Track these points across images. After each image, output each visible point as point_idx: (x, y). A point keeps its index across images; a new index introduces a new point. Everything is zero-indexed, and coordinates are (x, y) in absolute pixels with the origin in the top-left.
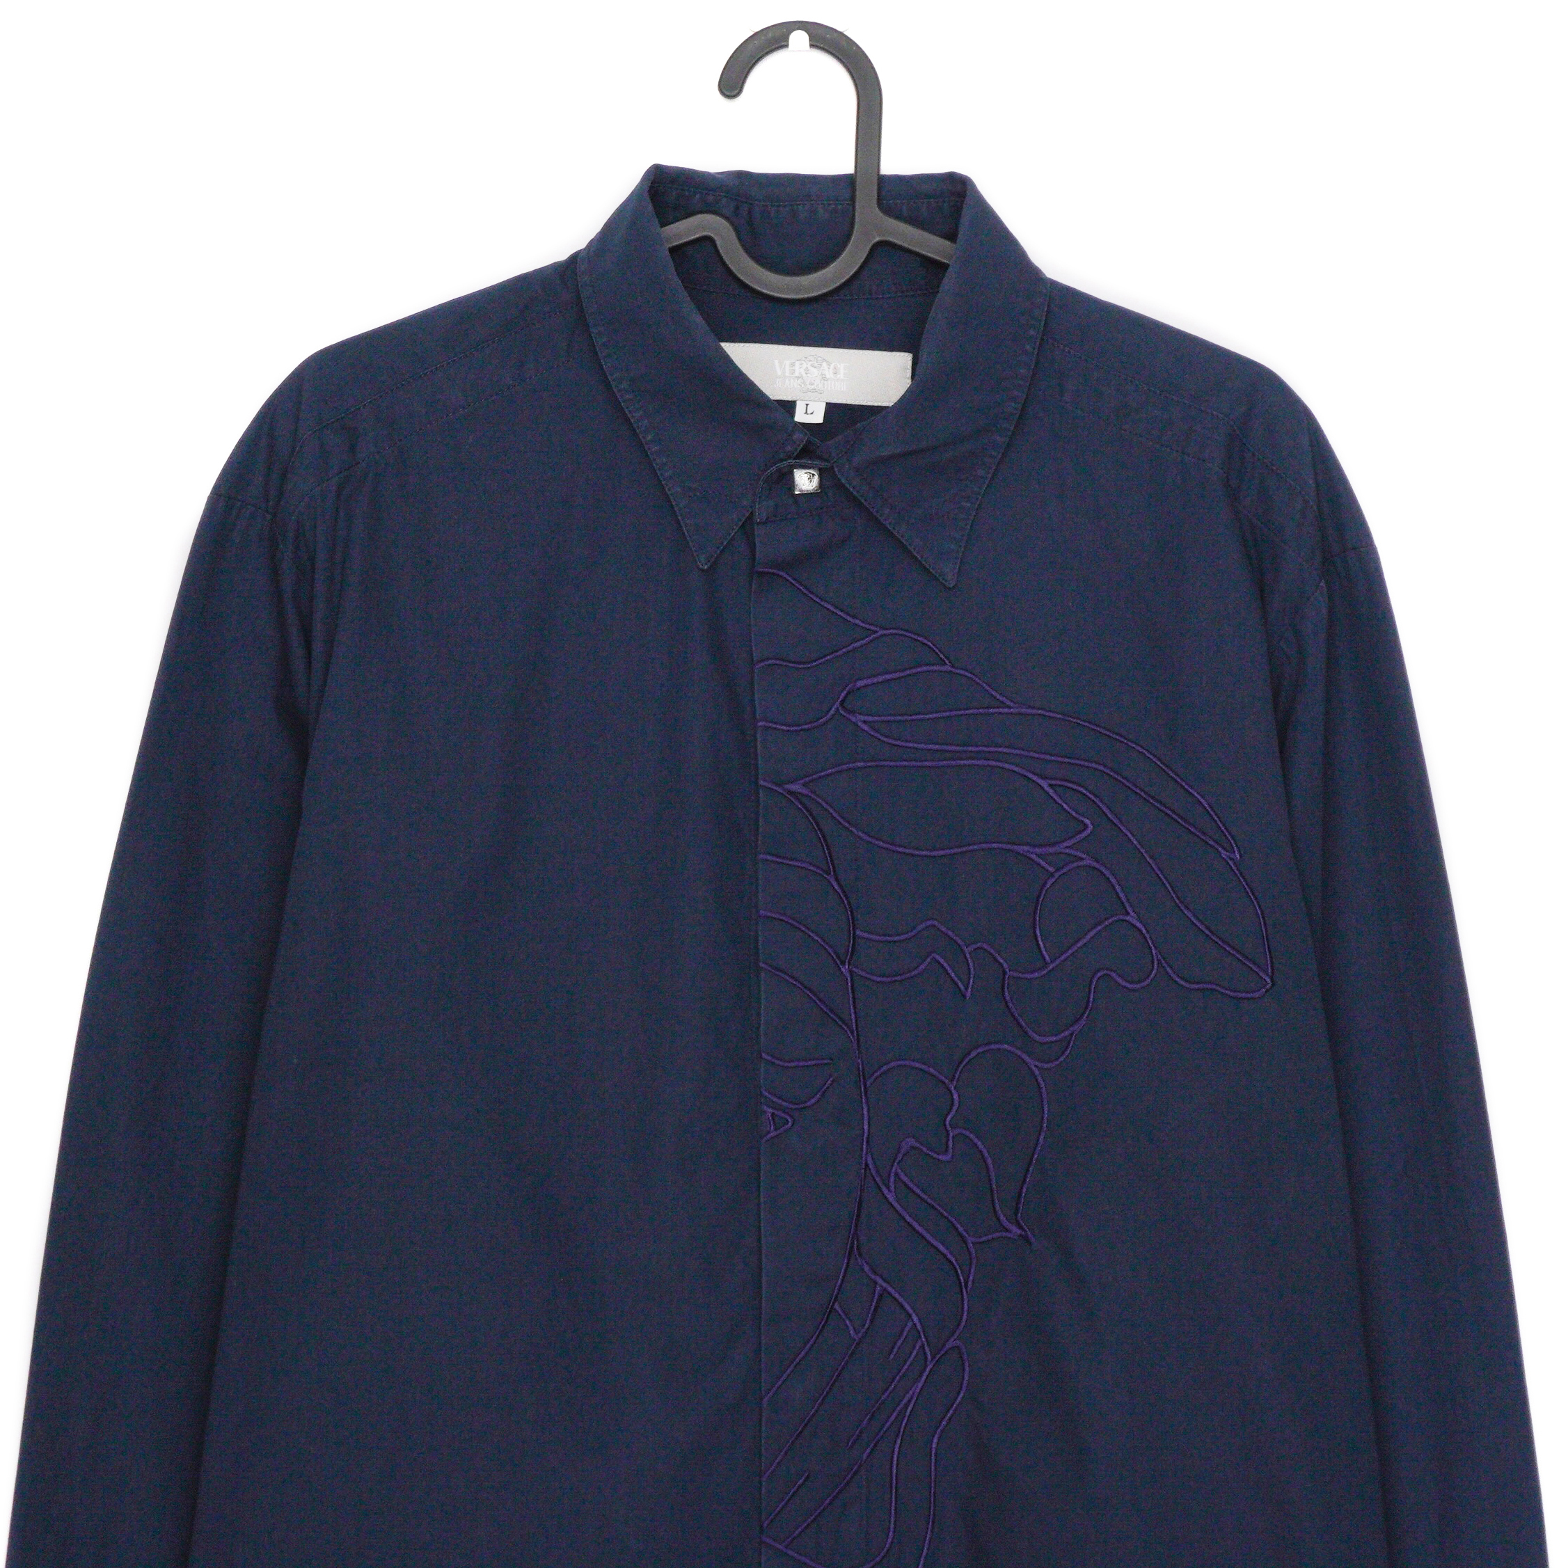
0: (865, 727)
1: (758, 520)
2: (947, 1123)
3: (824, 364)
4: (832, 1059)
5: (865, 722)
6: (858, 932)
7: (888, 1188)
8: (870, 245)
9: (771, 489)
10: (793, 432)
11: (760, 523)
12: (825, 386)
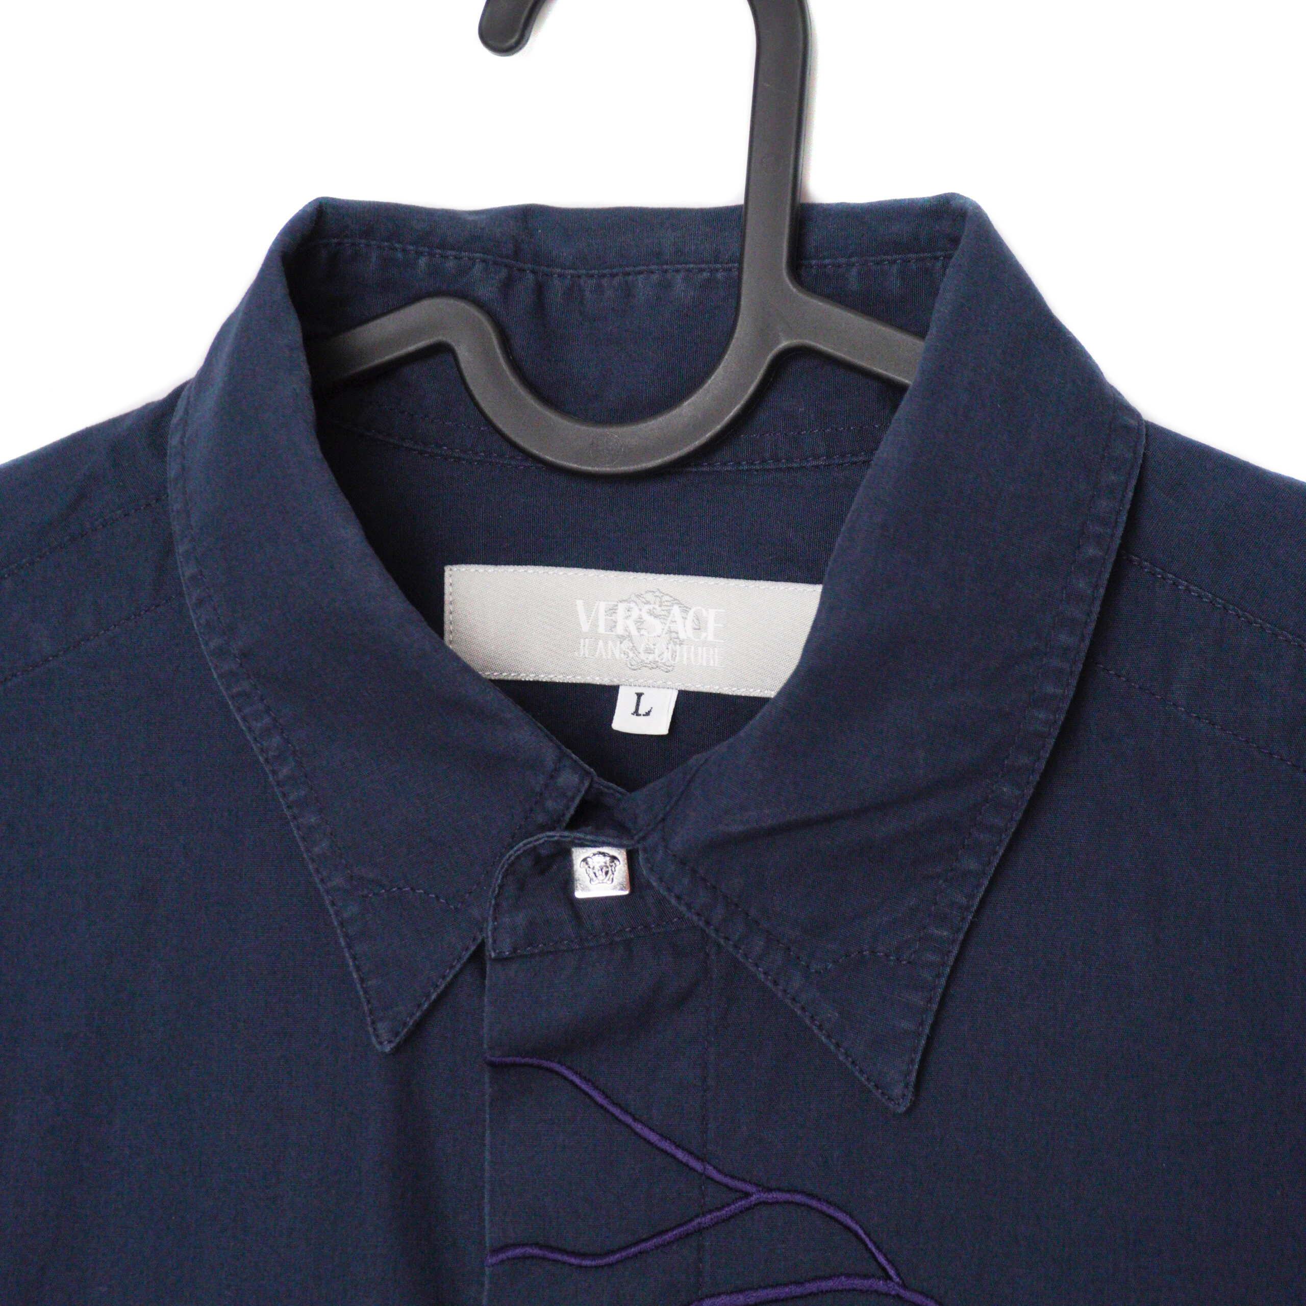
3: (676, 609)
8: (769, 357)
9: (522, 886)
10: (556, 771)
11: (496, 960)
12: (678, 659)
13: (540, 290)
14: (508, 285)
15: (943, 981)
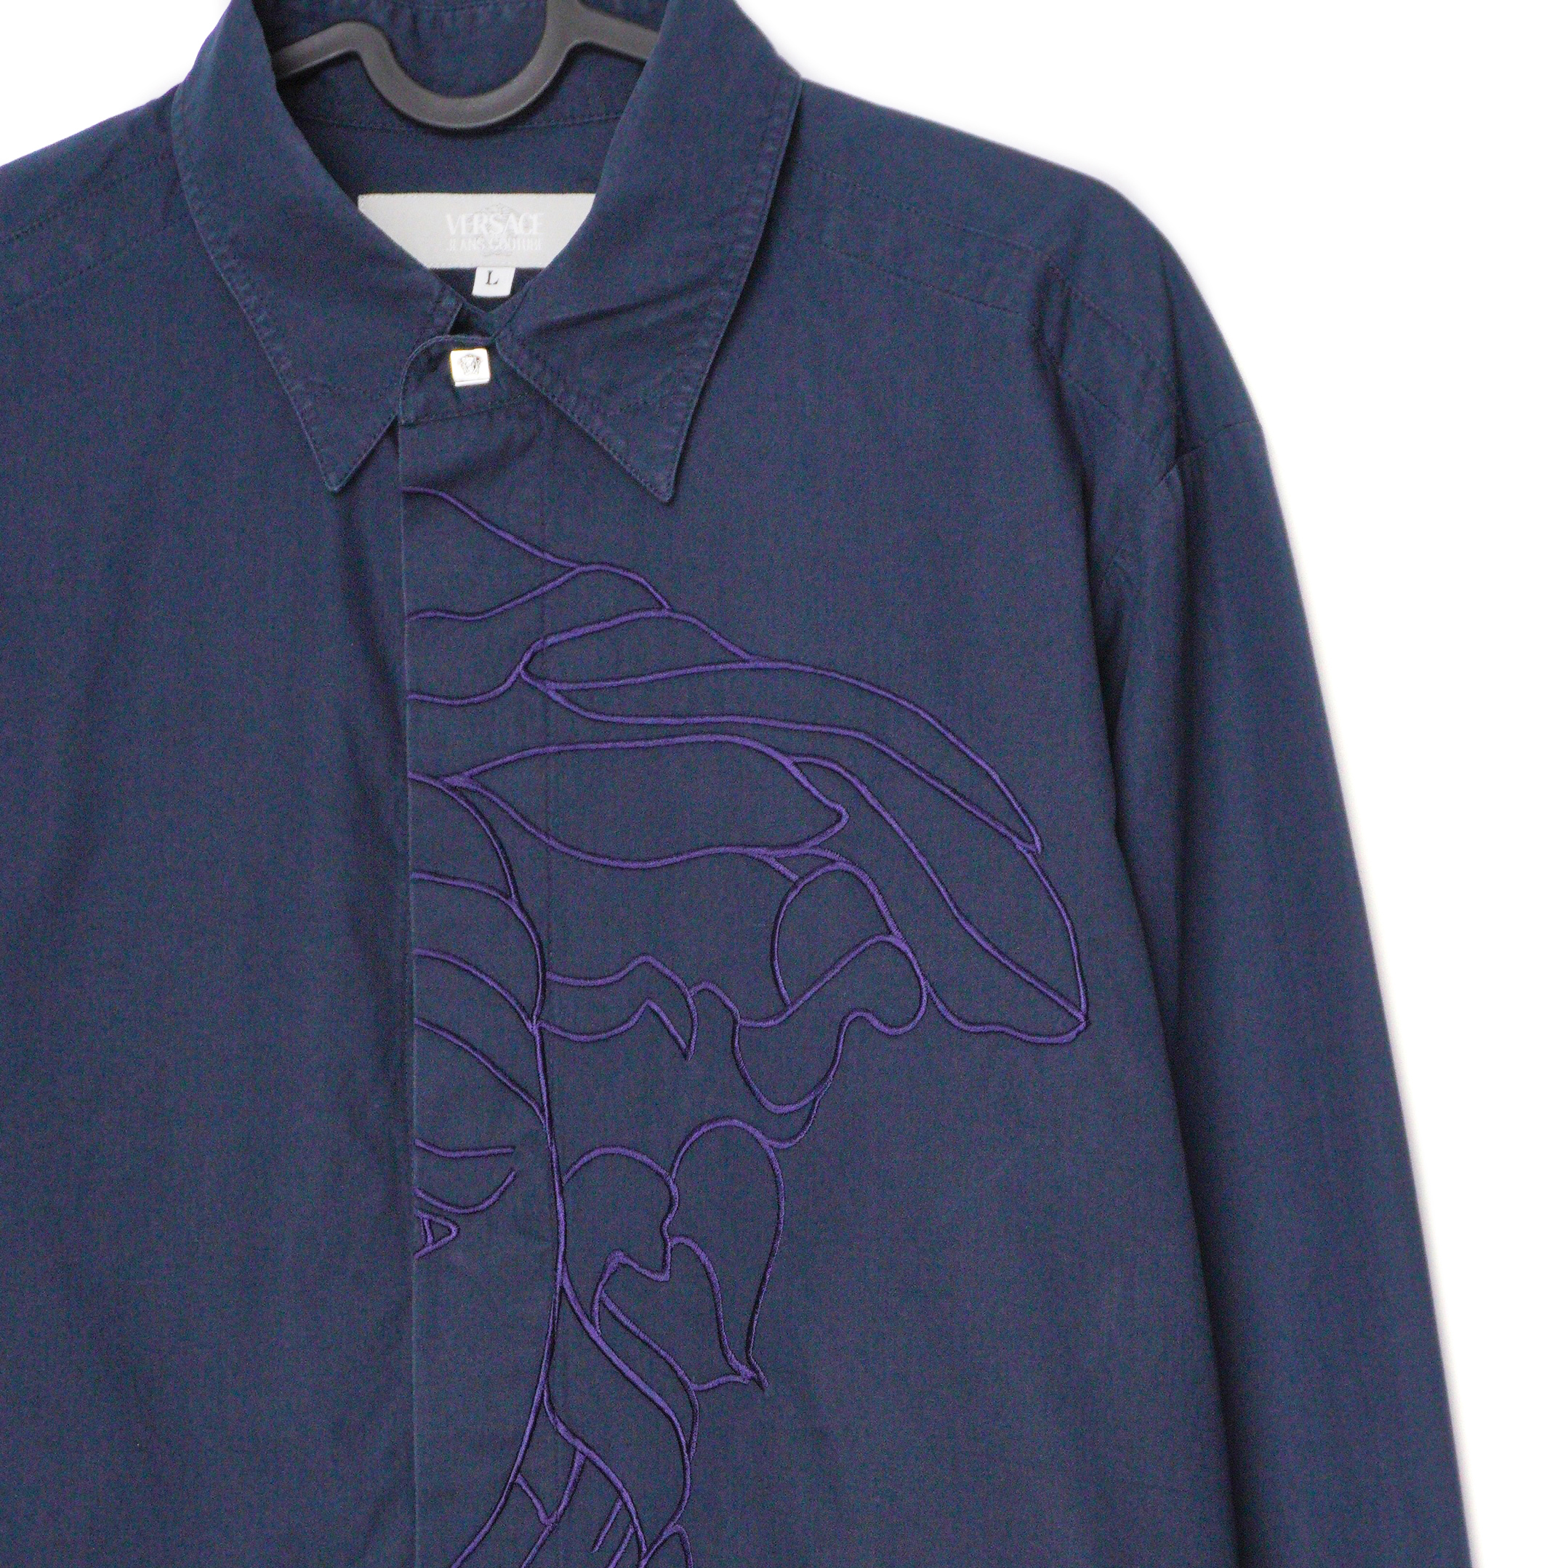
0: (558, 698)
1: (403, 422)
2: (665, 1229)
3: (512, 217)
4: (514, 1147)
5: (557, 691)
6: (549, 975)
7: (592, 1322)
8: (566, 51)
9: (420, 379)
10: (441, 297)
11: (405, 425)
12: (514, 247)
13: (415, 18)
14: (393, 15)
15: (689, 419)
